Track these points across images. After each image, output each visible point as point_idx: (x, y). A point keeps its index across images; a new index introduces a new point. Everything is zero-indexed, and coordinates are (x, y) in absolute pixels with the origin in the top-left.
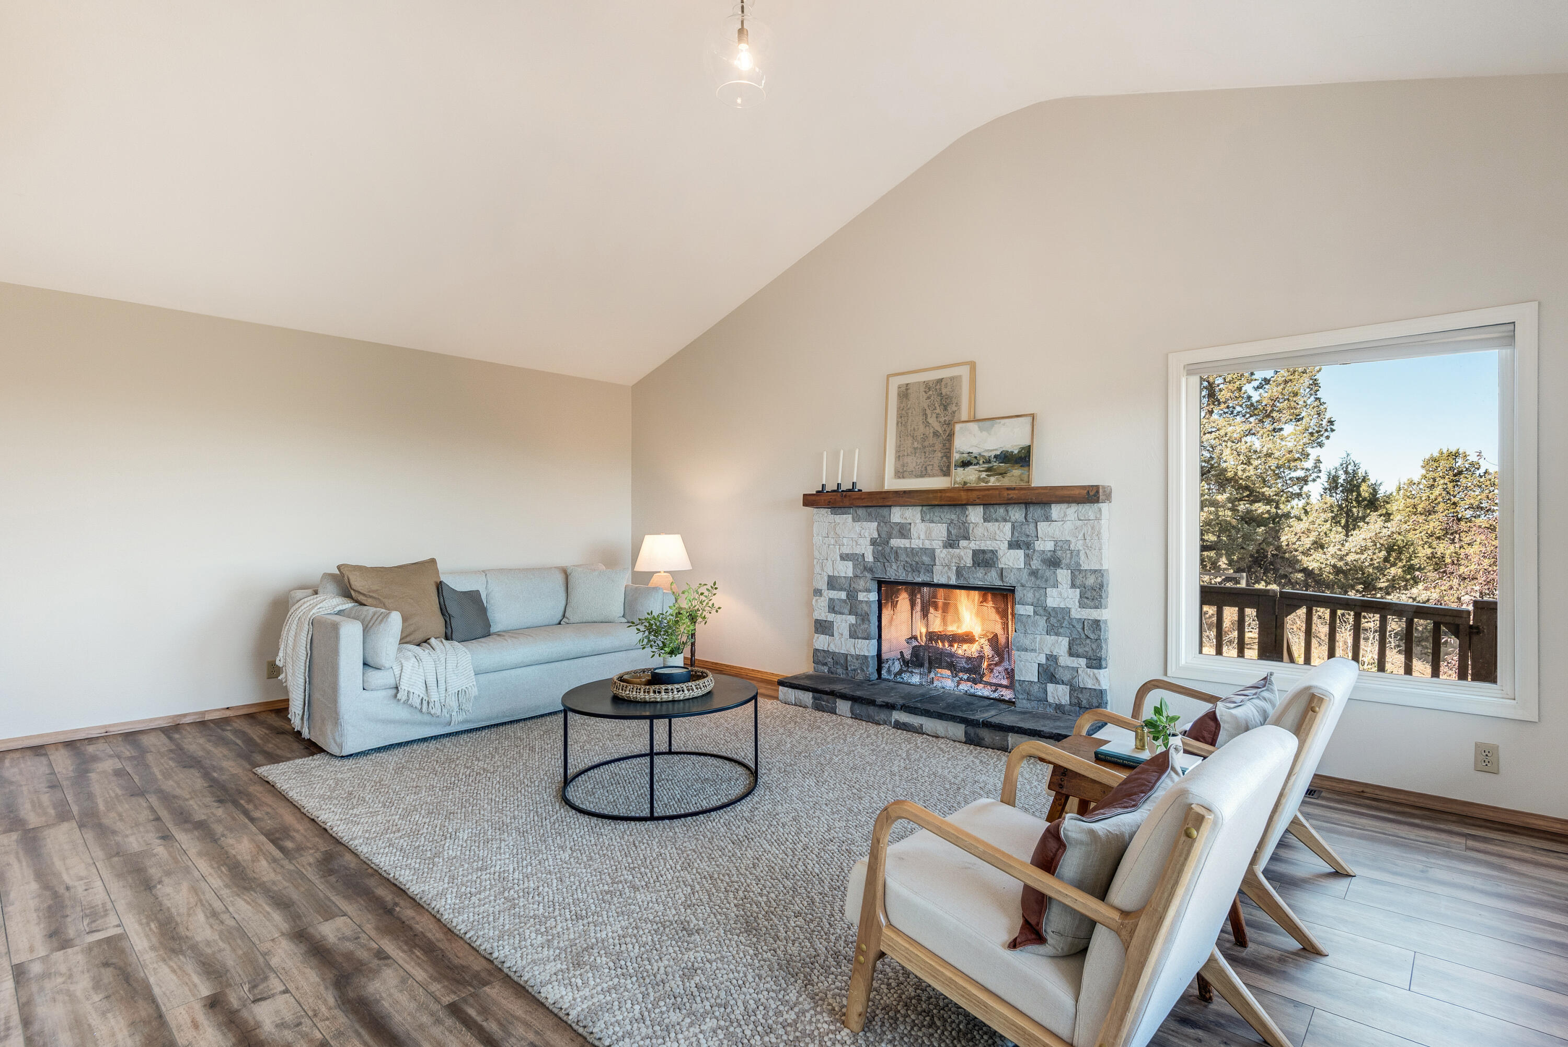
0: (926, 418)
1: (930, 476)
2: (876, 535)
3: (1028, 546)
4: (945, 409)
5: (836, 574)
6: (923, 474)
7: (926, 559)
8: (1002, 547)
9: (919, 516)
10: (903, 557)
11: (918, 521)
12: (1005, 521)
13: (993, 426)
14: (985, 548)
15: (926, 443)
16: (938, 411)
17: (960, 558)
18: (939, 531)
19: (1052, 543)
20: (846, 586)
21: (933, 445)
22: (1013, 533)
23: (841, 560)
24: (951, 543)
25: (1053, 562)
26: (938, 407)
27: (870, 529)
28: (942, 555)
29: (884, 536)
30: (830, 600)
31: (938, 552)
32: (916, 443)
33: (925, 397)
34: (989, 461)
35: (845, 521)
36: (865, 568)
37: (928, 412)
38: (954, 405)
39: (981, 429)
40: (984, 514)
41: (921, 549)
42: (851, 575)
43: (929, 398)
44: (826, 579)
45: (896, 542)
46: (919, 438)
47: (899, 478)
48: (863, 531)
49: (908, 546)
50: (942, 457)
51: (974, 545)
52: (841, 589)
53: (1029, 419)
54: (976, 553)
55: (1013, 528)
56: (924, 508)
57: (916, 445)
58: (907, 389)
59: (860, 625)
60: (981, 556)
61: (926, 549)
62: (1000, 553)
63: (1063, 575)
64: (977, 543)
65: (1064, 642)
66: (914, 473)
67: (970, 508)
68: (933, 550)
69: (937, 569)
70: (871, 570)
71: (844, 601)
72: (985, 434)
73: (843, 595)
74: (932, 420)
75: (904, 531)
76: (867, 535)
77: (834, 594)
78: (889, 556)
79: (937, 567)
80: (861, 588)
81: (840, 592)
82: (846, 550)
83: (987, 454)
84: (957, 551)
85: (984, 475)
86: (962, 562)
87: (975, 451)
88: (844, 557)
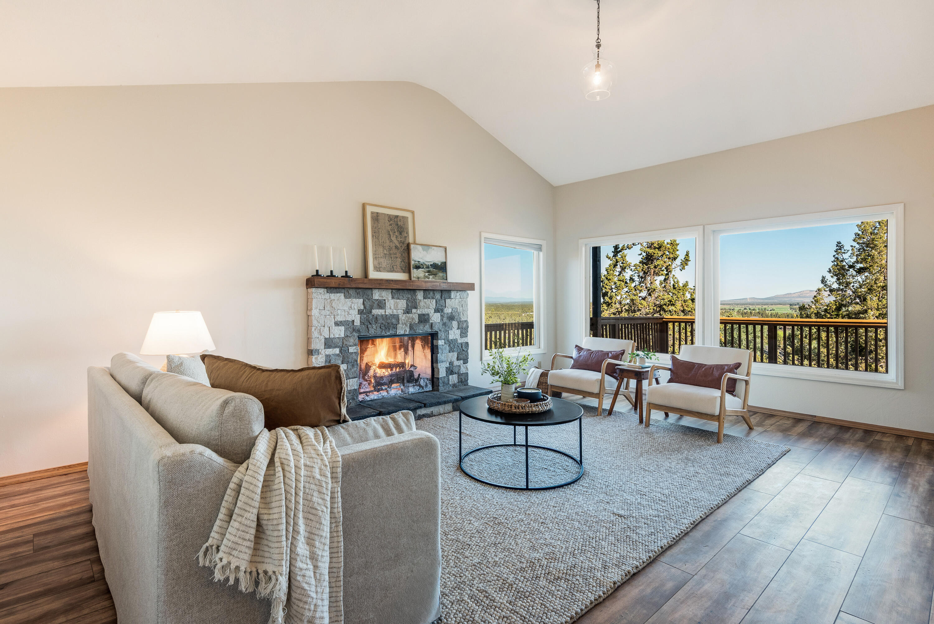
0: (390, 237)
1: (396, 272)
2: (362, 307)
3: (442, 311)
4: (401, 234)
5: (332, 336)
6: (392, 270)
7: (394, 321)
8: (431, 312)
9: (390, 295)
10: (380, 321)
11: (390, 298)
12: (433, 298)
13: (429, 249)
14: (425, 313)
15: (391, 252)
16: (396, 234)
17: (413, 319)
18: (402, 304)
19: (451, 309)
20: (340, 344)
21: (395, 254)
22: (436, 305)
23: (335, 326)
24: (407, 311)
25: (451, 318)
26: (396, 232)
27: (358, 303)
28: (403, 318)
29: (368, 307)
30: (327, 356)
31: (400, 316)
32: (385, 251)
33: (389, 224)
34: (428, 267)
35: (339, 297)
36: (354, 330)
37: (391, 233)
38: (405, 233)
39: (423, 250)
40: (424, 295)
41: (391, 315)
42: (343, 336)
43: (391, 225)
44: (323, 340)
45: (376, 312)
46: (387, 248)
47: (377, 271)
48: (353, 305)
49: (383, 313)
50: (401, 262)
51: (419, 312)
52: (335, 347)
53: (443, 249)
54: (420, 316)
55: (436, 302)
56: (394, 291)
57: (385, 252)
58: (377, 216)
59: (351, 369)
60: (423, 317)
61: (394, 315)
62: (431, 315)
63: (455, 324)
64: (421, 310)
65: (455, 354)
66: (386, 269)
67: (418, 291)
68: (398, 315)
69: (400, 326)
70: (359, 331)
71: (338, 355)
72: (425, 252)
73: (337, 351)
74: (394, 239)
75: (381, 305)
76: (356, 308)
77: (330, 351)
78: (372, 321)
79: (400, 325)
80: (351, 344)
81: (335, 349)
82: (339, 319)
83: (427, 264)
84: (411, 315)
85: (427, 274)
86: (414, 321)
87: (422, 261)
88: (337, 324)
